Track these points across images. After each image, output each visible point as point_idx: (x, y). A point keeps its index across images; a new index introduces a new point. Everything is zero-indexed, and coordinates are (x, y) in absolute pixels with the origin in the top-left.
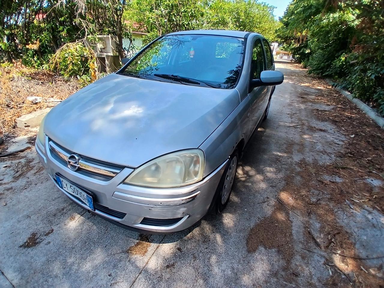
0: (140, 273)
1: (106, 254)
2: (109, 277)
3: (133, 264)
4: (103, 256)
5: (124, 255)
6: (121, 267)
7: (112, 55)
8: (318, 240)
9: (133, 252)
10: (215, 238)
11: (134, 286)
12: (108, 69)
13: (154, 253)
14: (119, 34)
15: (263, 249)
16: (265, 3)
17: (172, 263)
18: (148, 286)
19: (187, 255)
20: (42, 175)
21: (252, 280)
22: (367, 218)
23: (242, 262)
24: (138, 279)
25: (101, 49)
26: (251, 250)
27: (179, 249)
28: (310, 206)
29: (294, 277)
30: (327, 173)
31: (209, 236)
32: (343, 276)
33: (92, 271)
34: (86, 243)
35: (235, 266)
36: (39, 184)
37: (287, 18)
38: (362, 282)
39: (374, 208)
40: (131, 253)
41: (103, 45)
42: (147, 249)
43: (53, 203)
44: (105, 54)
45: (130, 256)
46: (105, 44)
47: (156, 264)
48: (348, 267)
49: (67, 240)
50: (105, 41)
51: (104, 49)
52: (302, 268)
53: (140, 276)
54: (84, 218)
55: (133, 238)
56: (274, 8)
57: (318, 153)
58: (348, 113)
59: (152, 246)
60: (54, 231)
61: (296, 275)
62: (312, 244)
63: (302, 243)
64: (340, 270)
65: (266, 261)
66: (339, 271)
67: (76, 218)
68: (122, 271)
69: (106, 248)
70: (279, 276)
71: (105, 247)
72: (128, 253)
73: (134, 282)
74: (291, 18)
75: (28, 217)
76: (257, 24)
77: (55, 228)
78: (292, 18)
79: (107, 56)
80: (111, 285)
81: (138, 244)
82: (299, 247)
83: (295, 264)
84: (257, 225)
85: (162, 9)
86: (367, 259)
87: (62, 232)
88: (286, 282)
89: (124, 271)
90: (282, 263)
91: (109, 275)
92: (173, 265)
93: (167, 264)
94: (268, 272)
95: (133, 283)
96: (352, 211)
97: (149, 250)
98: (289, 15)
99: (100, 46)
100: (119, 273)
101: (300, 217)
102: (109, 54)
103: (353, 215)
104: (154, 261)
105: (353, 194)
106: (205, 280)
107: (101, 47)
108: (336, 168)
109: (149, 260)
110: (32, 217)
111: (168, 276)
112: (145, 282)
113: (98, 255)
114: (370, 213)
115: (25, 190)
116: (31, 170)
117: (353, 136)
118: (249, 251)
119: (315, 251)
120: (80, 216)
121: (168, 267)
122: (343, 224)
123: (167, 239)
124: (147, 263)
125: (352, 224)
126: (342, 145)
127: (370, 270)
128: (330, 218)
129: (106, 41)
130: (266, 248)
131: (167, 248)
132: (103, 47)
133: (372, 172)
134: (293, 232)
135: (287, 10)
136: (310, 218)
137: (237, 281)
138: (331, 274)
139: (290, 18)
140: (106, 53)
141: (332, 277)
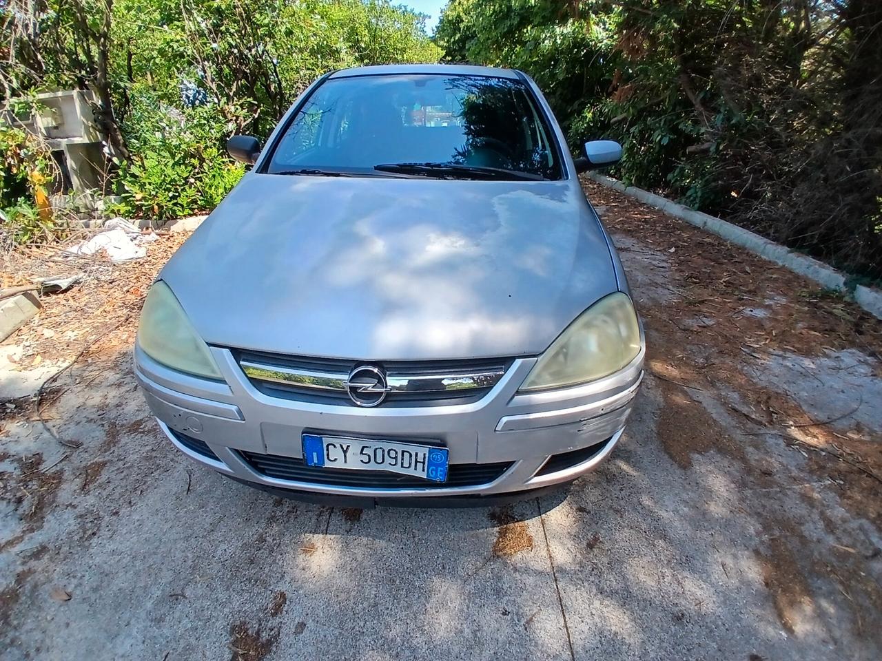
0: (556, 580)
1: (459, 580)
2: (509, 617)
3: (527, 570)
4: (455, 587)
5: (497, 565)
6: (510, 587)
7: (86, 141)
8: (753, 416)
9: (507, 550)
10: (619, 467)
11: (566, 606)
12: (75, 180)
13: (545, 534)
14: (102, 84)
15: (697, 456)
16: (405, 7)
17: (590, 536)
18: (590, 593)
19: (602, 513)
20: (112, 486)
21: (723, 506)
22: (786, 366)
23: (688, 487)
24: (562, 592)
25: (47, 129)
26: (686, 465)
27: (581, 510)
28: (703, 370)
29: (769, 478)
30: (685, 315)
31: (609, 469)
32: (824, 454)
33: (465, 626)
34: (394, 581)
35: (685, 496)
36: (123, 510)
37: (446, 39)
38: (853, 453)
39: (785, 350)
40: (505, 554)
41: (53, 117)
42: (527, 535)
43: (217, 535)
44: (64, 142)
45: (509, 562)
46: (60, 116)
47: (567, 551)
48: (818, 438)
49: (343, 596)
50: (59, 108)
51: (56, 128)
52: (767, 461)
53: (561, 585)
54: (339, 536)
55: (483, 528)
56: (424, 17)
57: (647, 287)
58: (636, 214)
59: (532, 525)
60: (289, 595)
61: (767, 473)
62: (750, 425)
63: (738, 428)
64: (812, 446)
65: (716, 471)
66: (812, 448)
67: (318, 544)
68: (521, 593)
69: (446, 570)
70: (750, 484)
71: (444, 568)
72: (498, 557)
73: (560, 599)
74: (454, 39)
75: (176, 597)
76: (397, 54)
77: (283, 587)
78: (457, 38)
79: (71, 147)
80: (526, 629)
81: (503, 534)
82: (738, 435)
83: (755, 460)
84: (660, 425)
85: (199, 19)
86: (832, 421)
87: (312, 586)
88: (765, 489)
89: (524, 592)
90: (738, 465)
91: (504, 614)
92: (596, 539)
93: (585, 543)
94: (733, 486)
95: (561, 601)
96: (760, 362)
97: (533, 534)
98: (449, 33)
99: (43, 122)
100: (519, 600)
101: (704, 392)
102: (78, 140)
103: (766, 369)
104: (560, 548)
105: (742, 337)
106: (664, 538)
107: (48, 123)
108: (690, 304)
109: (548, 550)
110: (188, 593)
111: (605, 560)
112: (580, 589)
113: (442, 591)
114: (785, 358)
115: (95, 540)
116: (60, 482)
117: (673, 250)
118: (684, 468)
119: (762, 432)
120: (321, 536)
121: (590, 546)
122: (764, 384)
123: (546, 503)
124: (551, 557)
125: (775, 380)
126: (669, 267)
127: (848, 434)
128: (741, 380)
129: (62, 107)
130: (700, 453)
131: (560, 518)
132: (54, 124)
133: (743, 299)
134: (714, 416)
135: (441, 21)
136: (718, 389)
137: (707, 517)
138: (807, 456)
139: (452, 40)
140: (66, 140)
141: (810, 459)
